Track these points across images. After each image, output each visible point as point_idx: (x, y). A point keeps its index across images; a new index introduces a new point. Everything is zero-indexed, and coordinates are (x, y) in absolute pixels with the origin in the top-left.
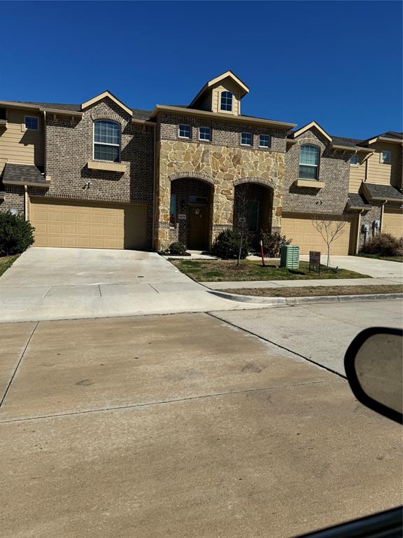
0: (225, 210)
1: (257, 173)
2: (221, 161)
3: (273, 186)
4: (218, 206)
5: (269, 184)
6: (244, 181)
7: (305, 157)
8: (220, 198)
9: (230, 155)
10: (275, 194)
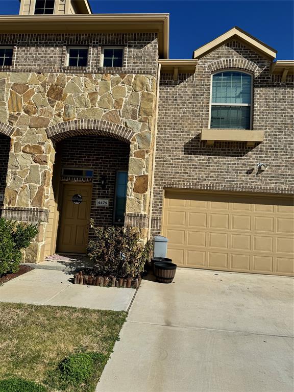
0: (27, 181)
1: (94, 111)
2: (28, 96)
3: (127, 136)
4: (15, 173)
5: (120, 133)
6: (67, 128)
9: (43, 85)
10: (133, 150)
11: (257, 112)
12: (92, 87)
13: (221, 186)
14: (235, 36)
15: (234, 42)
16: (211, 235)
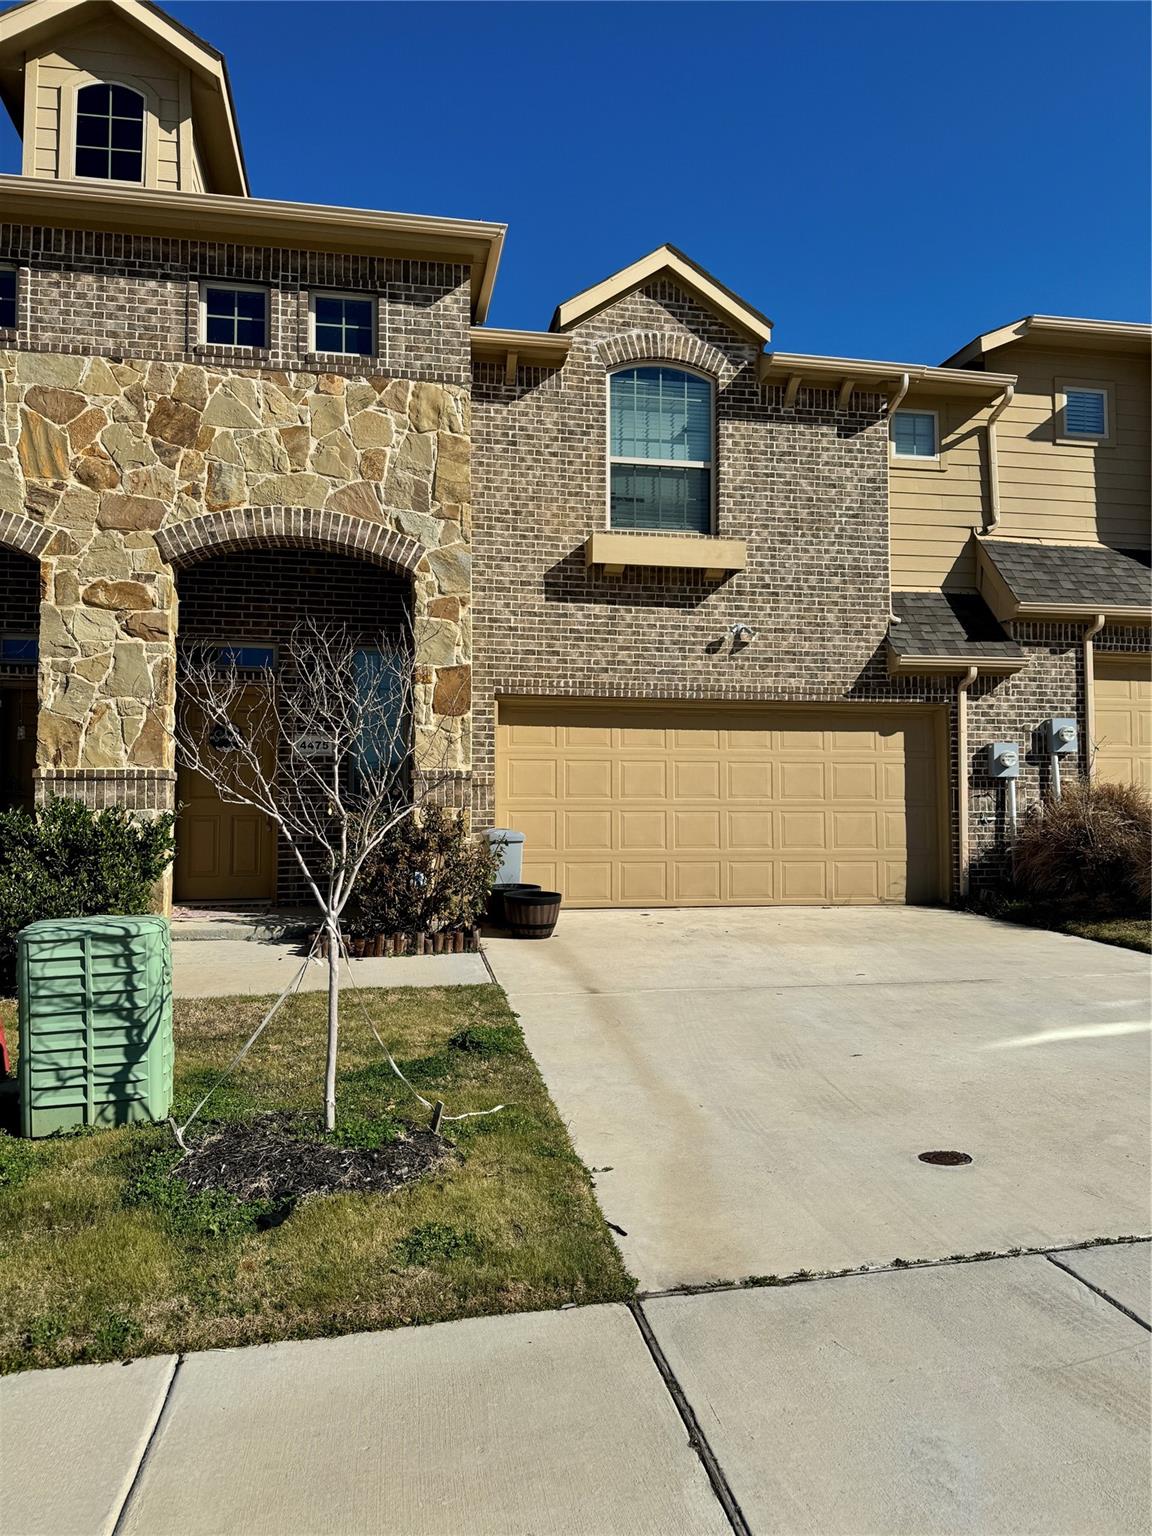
0: (109, 690)
1: (303, 486)
2: (85, 429)
3: (405, 557)
4: (67, 670)
5: (383, 548)
6: (223, 532)
7: (636, 425)
8: (78, 626)
9: (135, 398)
10: (423, 598)
11: (726, 488)
12: (289, 411)
13: (648, 685)
14: (666, 270)
15: (662, 286)
16: (623, 818)
